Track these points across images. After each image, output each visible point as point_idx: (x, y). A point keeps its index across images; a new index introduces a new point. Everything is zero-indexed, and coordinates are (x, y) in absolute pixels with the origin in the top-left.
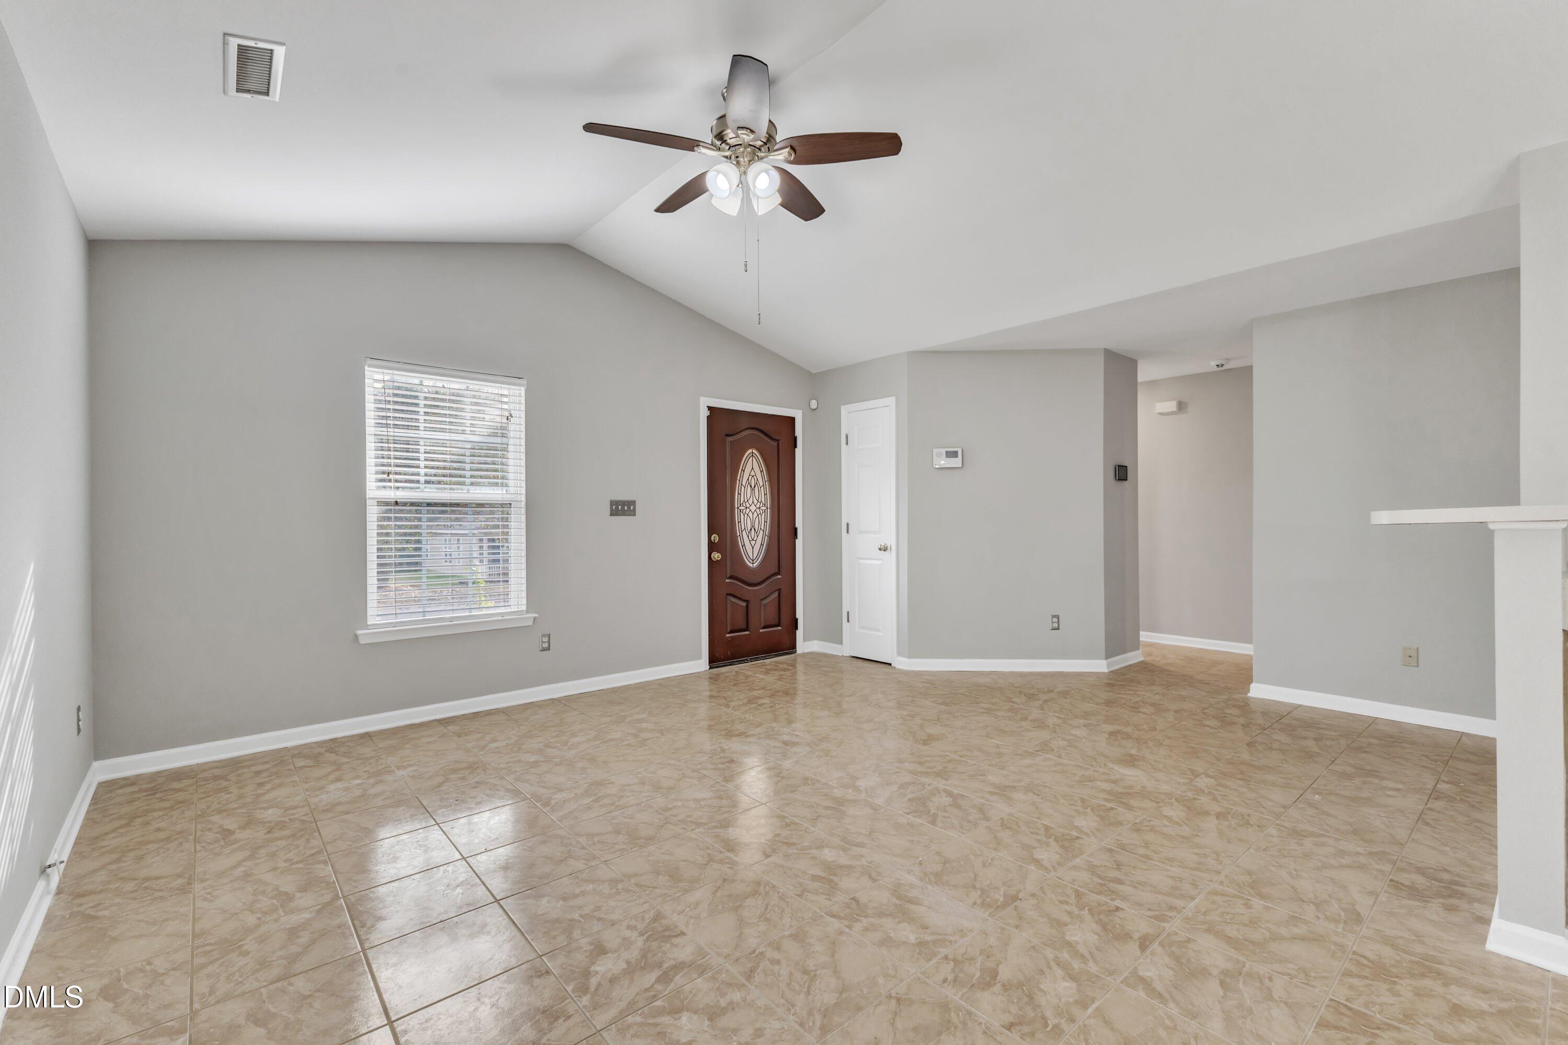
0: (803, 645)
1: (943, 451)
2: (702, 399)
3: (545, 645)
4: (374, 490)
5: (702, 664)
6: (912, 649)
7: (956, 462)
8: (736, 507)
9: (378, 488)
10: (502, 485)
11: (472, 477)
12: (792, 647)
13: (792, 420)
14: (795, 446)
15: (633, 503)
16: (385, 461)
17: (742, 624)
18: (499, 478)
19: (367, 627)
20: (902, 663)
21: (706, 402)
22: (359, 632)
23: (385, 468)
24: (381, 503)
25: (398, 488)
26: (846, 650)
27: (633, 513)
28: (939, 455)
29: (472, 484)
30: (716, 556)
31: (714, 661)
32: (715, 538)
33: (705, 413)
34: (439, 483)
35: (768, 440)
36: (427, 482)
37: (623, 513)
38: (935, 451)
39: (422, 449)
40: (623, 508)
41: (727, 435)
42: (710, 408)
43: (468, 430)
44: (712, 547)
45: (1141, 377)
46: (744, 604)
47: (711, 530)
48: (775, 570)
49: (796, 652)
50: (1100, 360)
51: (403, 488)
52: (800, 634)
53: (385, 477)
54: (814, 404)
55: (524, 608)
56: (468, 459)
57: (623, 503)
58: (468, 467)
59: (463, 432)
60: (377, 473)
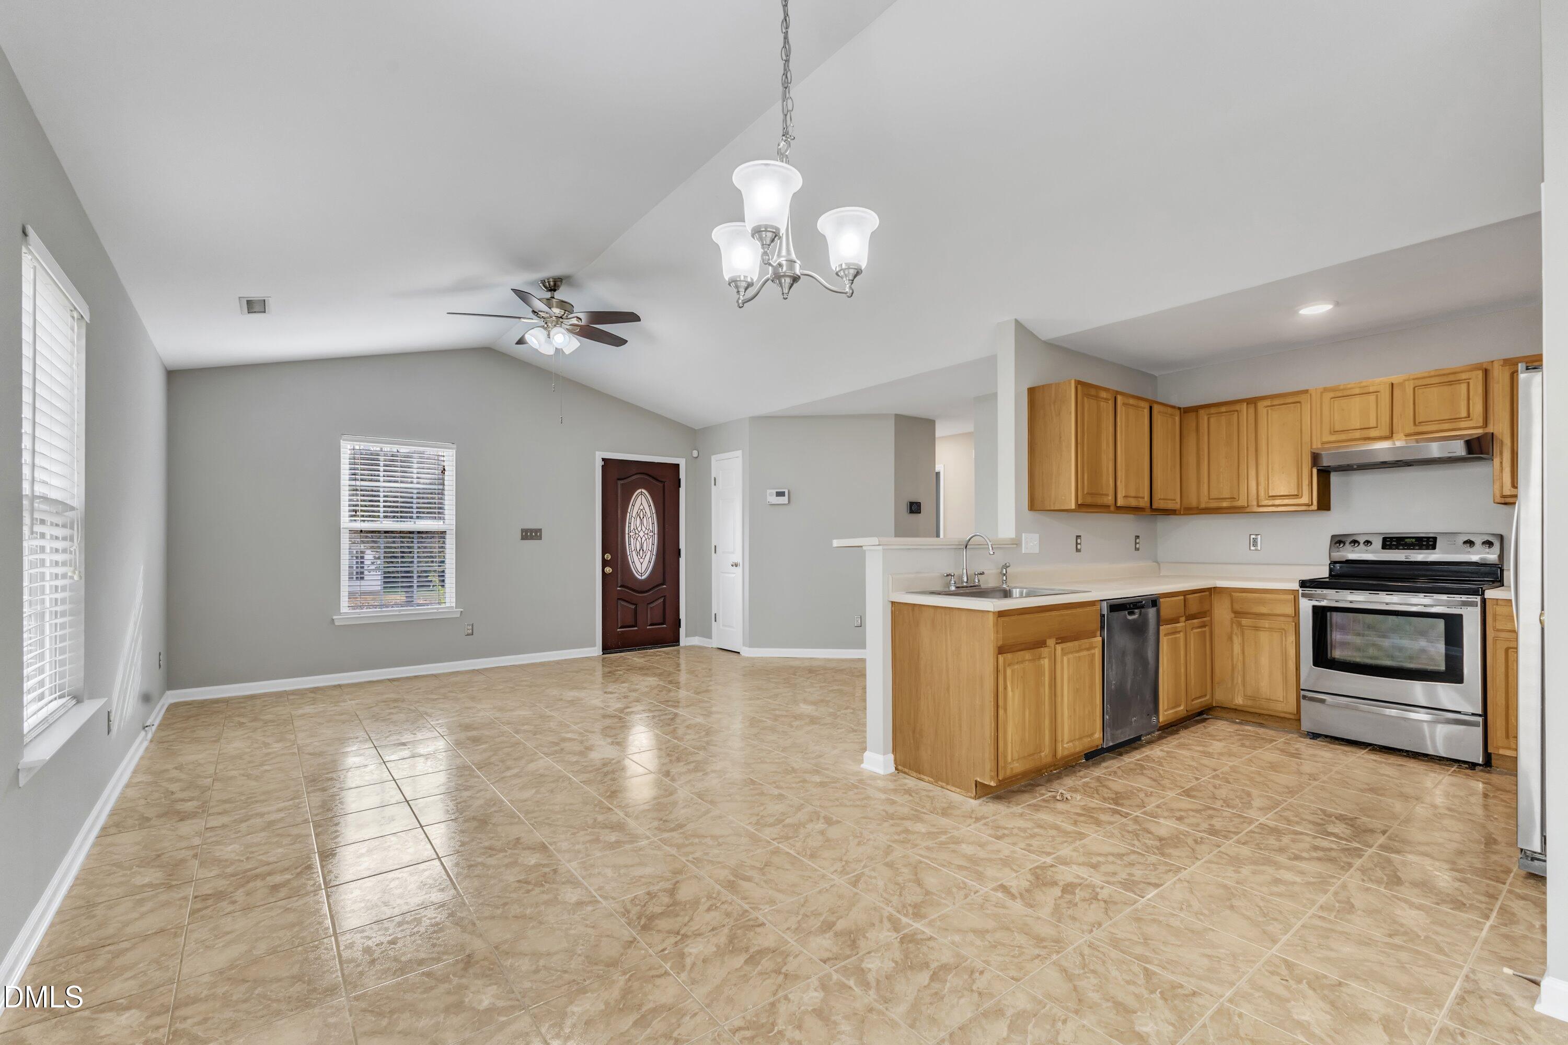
0: (684, 640)
1: (774, 491)
2: (597, 453)
3: (470, 631)
4: (346, 522)
5: (596, 650)
6: (753, 642)
7: (784, 500)
8: (627, 532)
9: (351, 521)
10: (440, 518)
11: (417, 512)
12: (675, 641)
13: (677, 466)
14: (680, 486)
15: (540, 530)
16: (354, 503)
17: (630, 621)
18: (437, 512)
19: (340, 614)
20: (746, 652)
21: (599, 456)
22: (334, 617)
23: (354, 508)
24: (352, 532)
25: (364, 521)
26: (714, 643)
27: (540, 538)
28: (771, 495)
29: (418, 517)
30: (608, 570)
31: (607, 648)
32: (608, 556)
33: (599, 464)
34: (394, 517)
35: (654, 482)
36: (385, 517)
37: (532, 538)
38: (769, 491)
39: (382, 494)
40: (531, 534)
41: (618, 479)
42: (603, 460)
43: (415, 481)
44: (605, 563)
45: (938, 433)
46: (633, 607)
47: (605, 550)
48: (661, 581)
49: (679, 645)
50: (892, 423)
51: (368, 521)
52: (682, 631)
53: (354, 513)
54: (695, 453)
55: (454, 605)
56: (415, 501)
57: (531, 531)
58: (415, 506)
59: (412, 483)
60: (350, 511)
